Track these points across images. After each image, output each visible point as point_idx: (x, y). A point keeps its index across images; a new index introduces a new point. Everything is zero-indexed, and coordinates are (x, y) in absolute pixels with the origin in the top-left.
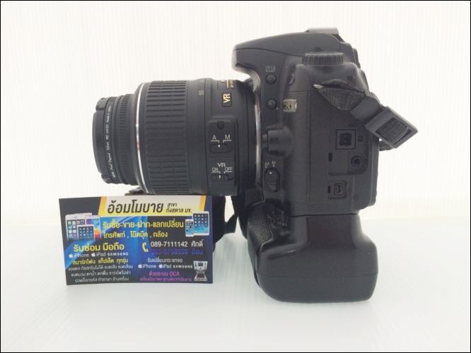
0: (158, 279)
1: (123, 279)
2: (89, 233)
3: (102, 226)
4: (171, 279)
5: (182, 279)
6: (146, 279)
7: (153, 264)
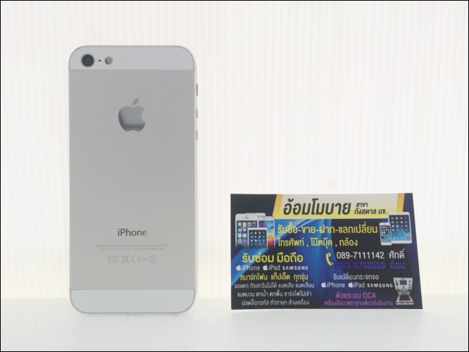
0: (349, 303)
1: (301, 302)
2: (261, 239)
3: (276, 230)
4: (366, 303)
5: (380, 303)
6: (332, 303)
7: (341, 281)
